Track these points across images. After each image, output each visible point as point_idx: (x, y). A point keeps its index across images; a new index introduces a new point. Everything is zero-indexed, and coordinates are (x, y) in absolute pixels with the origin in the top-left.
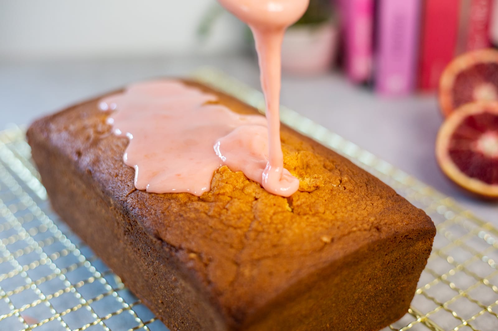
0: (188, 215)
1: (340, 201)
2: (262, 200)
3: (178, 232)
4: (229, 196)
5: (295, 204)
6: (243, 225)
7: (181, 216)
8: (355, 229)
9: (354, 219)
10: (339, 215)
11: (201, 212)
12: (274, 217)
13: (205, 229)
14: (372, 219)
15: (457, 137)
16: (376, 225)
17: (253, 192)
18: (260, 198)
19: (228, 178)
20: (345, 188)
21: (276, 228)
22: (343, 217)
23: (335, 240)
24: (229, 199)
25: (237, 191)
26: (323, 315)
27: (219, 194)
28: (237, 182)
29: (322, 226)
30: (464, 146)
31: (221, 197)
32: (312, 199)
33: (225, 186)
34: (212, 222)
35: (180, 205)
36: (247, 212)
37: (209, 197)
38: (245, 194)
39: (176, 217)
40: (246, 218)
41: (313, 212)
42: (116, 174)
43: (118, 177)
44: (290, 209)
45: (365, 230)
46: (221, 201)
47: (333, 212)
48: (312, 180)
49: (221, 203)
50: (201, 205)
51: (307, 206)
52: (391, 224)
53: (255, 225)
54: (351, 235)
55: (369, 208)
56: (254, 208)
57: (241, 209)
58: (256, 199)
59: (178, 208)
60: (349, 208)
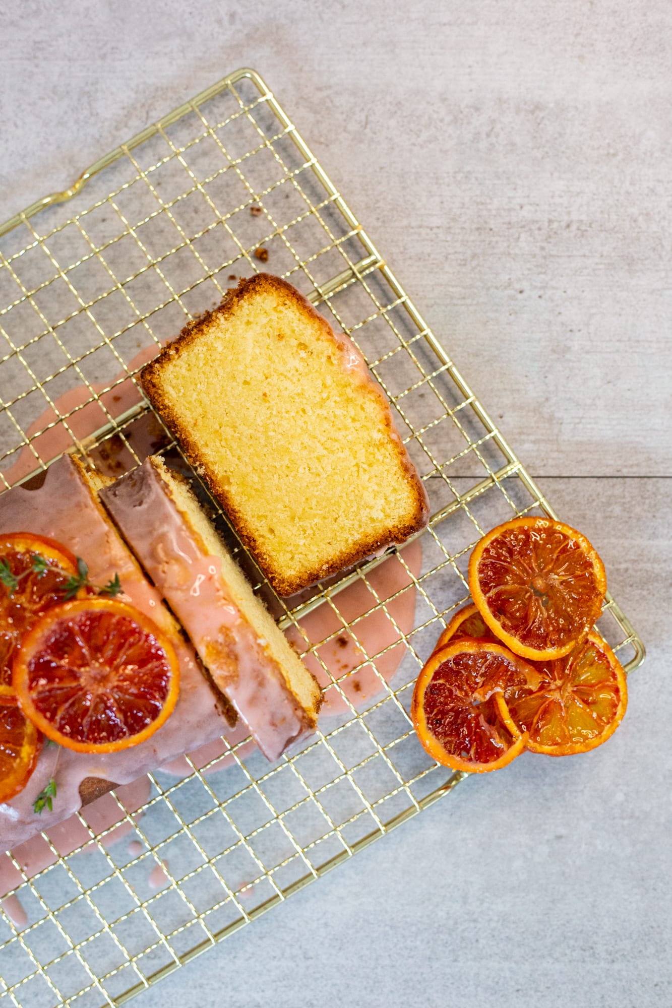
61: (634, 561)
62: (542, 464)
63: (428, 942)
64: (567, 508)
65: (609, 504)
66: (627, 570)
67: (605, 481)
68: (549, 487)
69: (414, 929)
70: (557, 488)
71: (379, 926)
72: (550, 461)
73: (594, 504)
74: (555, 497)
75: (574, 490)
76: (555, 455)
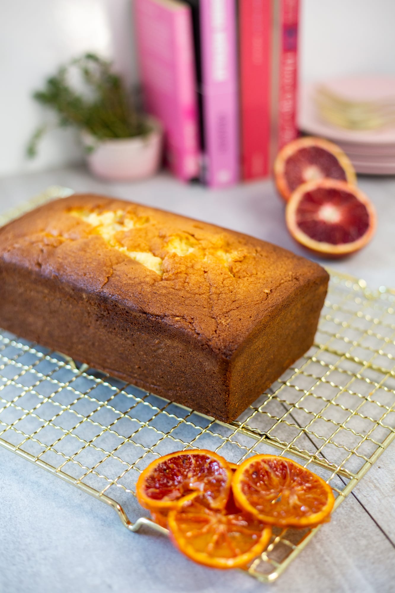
0: (160, 291)
1: (263, 264)
2: (211, 271)
3: (159, 305)
4: (185, 274)
5: (235, 271)
6: (205, 291)
7: (155, 293)
8: (282, 281)
9: (279, 274)
10: (267, 274)
11: (169, 288)
12: (225, 282)
13: (179, 299)
14: (290, 273)
15: (301, 211)
16: (294, 277)
17: (202, 267)
18: (209, 270)
19: (180, 261)
20: (262, 255)
21: (229, 289)
22: (270, 274)
23: (273, 291)
24: (185, 275)
25: (190, 268)
26: (270, 348)
27: (177, 273)
28: (187, 262)
29: (259, 283)
30: (309, 217)
31: (179, 275)
32: (245, 266)
33: (180, 266)
34: (182, 293)
35: (150, 286)
36: (203, 282)
37: (171, 277)
38: (196, 270)
39: (152, 295)
40: (204, 286)
41: (249, 274)
42: (84, 273)
43: (87, 275)
44: (232, 275)
45: (289, 281)
46: (181, 278)
47: (263, 272)
48: (240, 252)
49: (182, 279)
50: (167, 283)
51: (244, 271)
52: (304, 275)
53: (213, 290)
54: (282, 285)
55: (284, 266)
56: (207, 278)
57: (198, 281)
58: (205, 272)
59: (150, 288)
60: (271, 268)
61: (334, 563)
62: (365, 495)
63: (5, 540)
64: (346, 517)
65: (364, 537)
66: (326, 561)
67: (378, 530)
68: (353, 504)
69: (13, 530)
70: (355, 508)
71: (9, 512)
72: (370, 498)
73: (359, 530)
74: (349, 509)
75: (360, 517)
76: (376, 499)
